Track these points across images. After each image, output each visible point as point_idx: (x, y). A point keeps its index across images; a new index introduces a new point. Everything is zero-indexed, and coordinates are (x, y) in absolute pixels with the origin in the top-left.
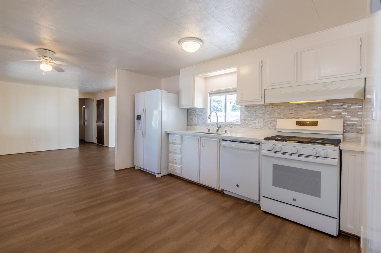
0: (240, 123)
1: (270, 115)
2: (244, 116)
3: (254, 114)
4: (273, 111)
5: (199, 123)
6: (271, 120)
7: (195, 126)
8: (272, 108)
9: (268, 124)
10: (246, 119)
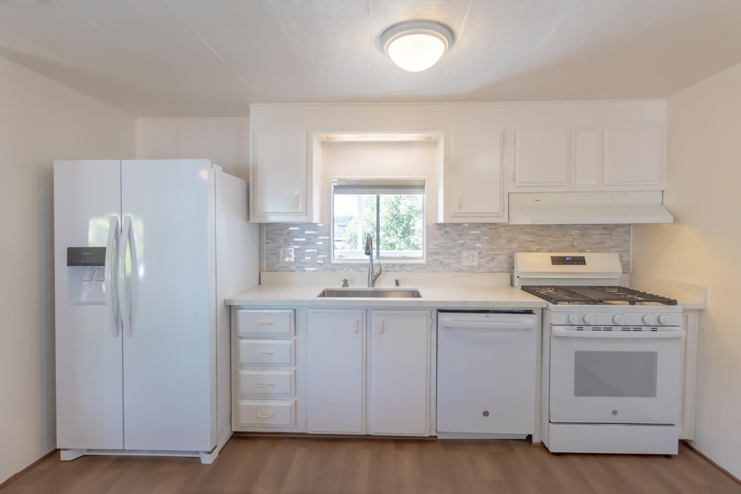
0: (423, 261)
1: (491, 243)
2: (435, 245)
3: (457, 241)
4: (497, 236)
5: (303, 263)
6: (493, 253)
7: (289, 271)
8: (496, 228)
9: (487, 262)
10: (438, 251)
